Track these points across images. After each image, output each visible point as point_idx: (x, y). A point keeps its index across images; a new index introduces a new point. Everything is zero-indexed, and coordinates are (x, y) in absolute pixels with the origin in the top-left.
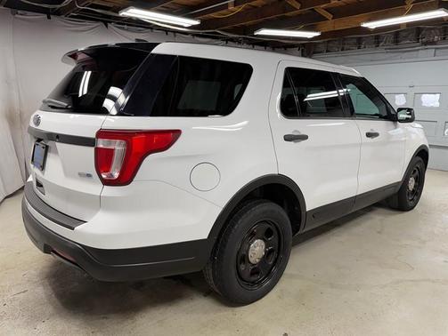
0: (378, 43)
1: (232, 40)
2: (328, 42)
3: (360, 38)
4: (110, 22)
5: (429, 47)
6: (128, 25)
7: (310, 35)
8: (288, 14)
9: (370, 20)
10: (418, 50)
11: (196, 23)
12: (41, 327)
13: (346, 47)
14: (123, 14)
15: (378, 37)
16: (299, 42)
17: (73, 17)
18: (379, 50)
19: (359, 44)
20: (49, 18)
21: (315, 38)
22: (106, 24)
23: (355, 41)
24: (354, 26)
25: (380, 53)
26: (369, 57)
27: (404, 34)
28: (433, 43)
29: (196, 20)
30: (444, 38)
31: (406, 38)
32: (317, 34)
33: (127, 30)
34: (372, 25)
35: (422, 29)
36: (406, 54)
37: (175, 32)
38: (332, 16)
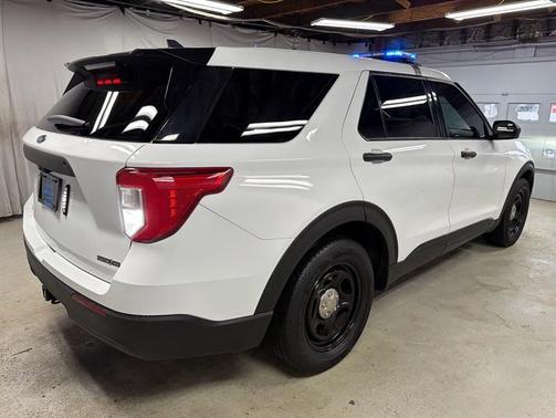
0: (466, 38)
1: (282, 32)
2: (403, 36)
3: (443, 32)
4: (128, 7)
5: (528, 44)
6: (151, 11)
7: (380, 27)
9: (457, 9)
10: (514, 49)
11: (238, 9)
12: (51, 394)
13: (424, 43)
15: (465, 31)
16: (366, 36)
18: (466, 47)
19: (441, 40)
21: (387, 31)
23: (436, 35)
24: (437, 16)
25: (467, 52)
26: (454, 56)
27: (498, 28)
28: (534, 40)
29: (238, 5)
30: (547, 35)
31: (499, 33)
32: (391, 26)
33: (149, 17)
34: (459, 16)
35: (521, 22)
36: (498, 53)
37: (211, 20)
38: (409, 4)
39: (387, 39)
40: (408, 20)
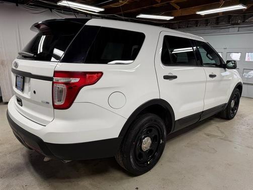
0: (207, 23)
2: (180, 22)
3: (197, 21)
4: (53, 9)
5: (235, 26)
6: (64, 10)
7: (168, 18)
8: (154, 6)
10: (229, 28)
11: (102, 10)
13: (189, 25)
14: (59, 4)
15: (207, 20)
17: (31, 5)
18: (207, 27)
19: (196, 24)
20: (17, 5)
21: (171, 20)
22: (51, 10)
24: (193, 13)
26: (202, 31)
27: (221, 19)
28: (238, 24)
29: (102, 8)
30: (244, 21)
31: (222, 21)
32: (172, 18)
33: (64, 13)
34: (202, 13)
35: (232, 16)
36: (223, 30)
37: (91, 15)
38: (179, 7)
39: (172, 24)
40: (180, 15)
